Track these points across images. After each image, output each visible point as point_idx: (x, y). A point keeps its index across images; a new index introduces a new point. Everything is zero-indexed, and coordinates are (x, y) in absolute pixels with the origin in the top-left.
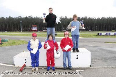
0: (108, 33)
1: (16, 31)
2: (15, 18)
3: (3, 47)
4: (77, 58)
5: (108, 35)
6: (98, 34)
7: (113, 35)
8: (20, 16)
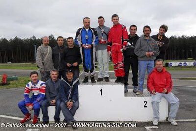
0: (183, 63)
1: (26, 62)
2: (25, 40)
3: (11, 89)
4: (145, 106)
5: (183, 66)
6: (167, 64)
7: (191, 66)
8: (34, 37)
